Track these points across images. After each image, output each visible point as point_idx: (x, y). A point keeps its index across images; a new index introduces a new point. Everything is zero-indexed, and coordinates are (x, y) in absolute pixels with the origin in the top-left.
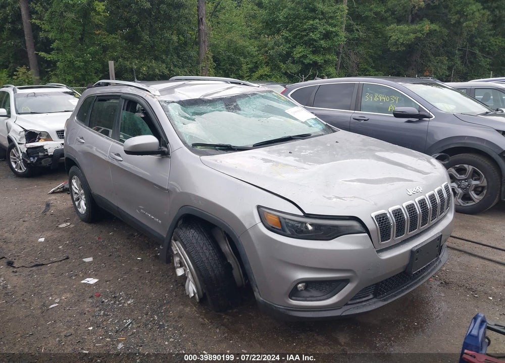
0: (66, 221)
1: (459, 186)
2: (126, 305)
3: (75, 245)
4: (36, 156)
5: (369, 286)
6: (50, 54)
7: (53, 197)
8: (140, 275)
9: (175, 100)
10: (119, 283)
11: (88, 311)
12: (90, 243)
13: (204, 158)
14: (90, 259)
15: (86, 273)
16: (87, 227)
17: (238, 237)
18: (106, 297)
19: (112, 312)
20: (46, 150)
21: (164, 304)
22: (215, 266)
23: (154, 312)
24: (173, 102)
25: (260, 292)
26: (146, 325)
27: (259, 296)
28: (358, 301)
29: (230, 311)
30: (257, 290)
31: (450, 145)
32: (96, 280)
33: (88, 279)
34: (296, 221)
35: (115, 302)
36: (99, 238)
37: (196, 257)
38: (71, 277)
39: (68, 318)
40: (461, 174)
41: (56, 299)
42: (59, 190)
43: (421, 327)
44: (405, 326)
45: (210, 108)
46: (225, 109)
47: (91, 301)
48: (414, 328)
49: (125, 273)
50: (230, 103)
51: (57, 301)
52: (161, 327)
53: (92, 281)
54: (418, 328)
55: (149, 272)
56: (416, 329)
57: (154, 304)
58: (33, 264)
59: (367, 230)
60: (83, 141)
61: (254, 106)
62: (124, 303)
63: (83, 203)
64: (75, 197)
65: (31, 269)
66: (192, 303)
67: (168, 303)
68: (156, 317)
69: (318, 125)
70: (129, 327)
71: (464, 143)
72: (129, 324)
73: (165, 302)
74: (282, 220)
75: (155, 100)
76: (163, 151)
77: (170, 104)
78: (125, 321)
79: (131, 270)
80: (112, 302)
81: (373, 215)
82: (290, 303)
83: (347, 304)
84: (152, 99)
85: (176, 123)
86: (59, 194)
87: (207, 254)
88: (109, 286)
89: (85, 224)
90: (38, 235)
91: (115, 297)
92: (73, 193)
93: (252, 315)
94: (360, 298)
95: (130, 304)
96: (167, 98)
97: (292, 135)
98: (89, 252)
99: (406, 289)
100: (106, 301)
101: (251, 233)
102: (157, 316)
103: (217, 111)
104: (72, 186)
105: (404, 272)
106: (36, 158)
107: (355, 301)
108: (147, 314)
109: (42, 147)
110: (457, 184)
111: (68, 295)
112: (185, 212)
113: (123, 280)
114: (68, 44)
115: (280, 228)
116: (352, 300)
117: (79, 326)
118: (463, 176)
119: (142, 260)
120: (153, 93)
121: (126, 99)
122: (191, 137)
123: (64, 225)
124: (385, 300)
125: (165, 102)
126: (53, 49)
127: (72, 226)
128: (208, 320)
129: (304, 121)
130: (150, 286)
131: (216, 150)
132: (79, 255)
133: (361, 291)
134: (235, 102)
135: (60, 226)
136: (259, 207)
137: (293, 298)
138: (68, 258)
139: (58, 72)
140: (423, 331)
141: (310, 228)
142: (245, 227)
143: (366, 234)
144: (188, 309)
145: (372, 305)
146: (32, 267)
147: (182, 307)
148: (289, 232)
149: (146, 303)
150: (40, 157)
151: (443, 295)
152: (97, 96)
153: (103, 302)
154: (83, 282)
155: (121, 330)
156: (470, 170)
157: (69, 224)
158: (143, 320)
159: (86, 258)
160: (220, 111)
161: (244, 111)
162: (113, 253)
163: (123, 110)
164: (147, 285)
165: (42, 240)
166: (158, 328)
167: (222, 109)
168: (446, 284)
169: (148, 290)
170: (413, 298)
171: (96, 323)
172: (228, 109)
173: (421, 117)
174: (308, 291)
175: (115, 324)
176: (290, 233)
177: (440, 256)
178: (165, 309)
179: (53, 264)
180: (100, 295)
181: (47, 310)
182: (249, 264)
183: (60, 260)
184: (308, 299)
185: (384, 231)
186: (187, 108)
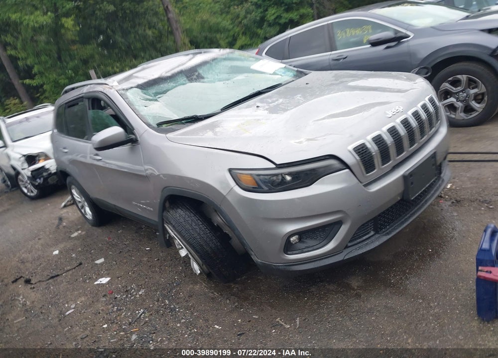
0: (78, 230)
1: (458, 100)
2: (138, 296)
3: (87, 250)
4: (42, 177)
5: (366, 223)
6: (34, 79)
7: (65, 210)
8: (150, 265)
9: (133, 85)
10: (130, 277)
11: (103, 310)
12: (100, 245)
13: (170, 135)
14: (102, 260)
15: (99, 274)
16: (98, 231)
17: (219, 206)
18: (118, 293)
19: (125, 306)
20: (48, 169)
21: (174, 287)
22: (208, 240)
23: (165, 297)
24: (132, 88)
25: (257, 255)
26: (157, 312)
27: (257, 259)
28: (359, 240)
29: (240, 279)
30: (253, 253)
31: (436, 59)
32: (108, 279)
33: (100, 280)
34: (270, 175)
35: (127, 296)
36: (109, 238)
37: (187, 235)
38: (84, 281)
39: (84, 321)
40: (456, 87)
41: (71, 305)
42: (69, 203)
43: (436, 252)
44: (418, 255)
45: (172, 84)
46: (187, 81)
47: (105, 299)
48: (429, 255)
49: (136, 266)
50: (192, 74)
51: (73, 306)
52: (172, 310)
53: (104, 280)
54: (433, 255)
55: (158, 260)
56: (431, 256)
57: (164, 289)
58: (49, 277)
59: (347, 166)
60: (66, 151)
61: (217, 71)
62: (136, 294)
63: (88, 210)
64: (80, 205)
65: (48, 282)
66: (201, 280)
67: (178, 285)
68: (167, 302)
69: (289, 73)
70: (142, 316)
71: (451, 53)
72: (141, 315)
73: (175, 284)
74: (256, 177)
75: (113, 90)
76: (130, 139)
77: (129, 91)
78: (137, 312)
79: (141, 261)
80: (124, 296)
81: (351, 147)
82: (286, 258)
83: (347, 247)
84: (110, 90)
85: (137, 107)
86: (70, 207)
87: (198, 230)
88: (121, 281)
89: (94, 228)
90: (52, 249)
91: (127, 291)
92: (77, 202)
93: (261, 278)
94: (360, 237)
95: (141, 294)
96: (126, 85)
97: (260, 89)
98: (101, 253)
99: (410, 217)
100: (119, 296)
101: (229, 198)
102: (168, 300)
103: (178, 85)
104: (74, 196)
105: (402, 200)
106: (42, 179)
107: (356, 242)
108: (158, 301)
109: (43, 167)
110: (455, 98)
111: (83, 299)
112: (167, 194)
113: (133, 273)
114: (48, 65)
115: (257, 186)
116: (350, 241)
117: (95, 326)
118: (459, 88)
119: (150, 250)
120: (111, 84)
121: (89, 98)
122: (154, 117)
123: (75, 234)
124: (388, 234)
125: (123, 89)
126: (35, 74)
127: (84, 233)
128: (218, 293)
129: (272, 73)
130: (160, 272)
131: (183, 124)
132: (91, 259)
133: (357, 230)
134: (196, 71)
135: (72, 236)
136: (230, 170)
137: (289, 253)
138: (81, 264)
139: (47, 94)
140: (439, 256)
141: (288, 178)
142: (222, 194)
143: (347, 170)
144: (197, 287)
145: (376, 241)
146: (48, 280)
147: (192, 286)
148: (266, 188)
149: (156, 291)
150: (45, 177)
151: (455, 214)
152: (66, 103)
153: (116, 298)
154: (96, 283)
155: (134, 321)
156: (465, 79)
157: (80, 232)
158: (155, 307)
159: (98, 259)
160: (184, 84)
161: (208, 78)
162: (122, 249)
163: (89, 109)
164: (156, 272)
165: (56, 252)
166: (169, 312)
167: (184, 82)
168: (458, 202)
169: (158, 278)
170: (425, 224)
171: (110, 320)
172: (191, 80)
173: (398, 39)
174: (303, 242)
175: (128, 317)
176: (268, 189)
177: (442, 175)
178: (175, 291)
179: (67, 273)
180: (112, 292)
181: (64, 317)
182: (237, 229)
183: (74, 267)
184: (304, 250)
185: (366, 162)
186: (148, 90)
